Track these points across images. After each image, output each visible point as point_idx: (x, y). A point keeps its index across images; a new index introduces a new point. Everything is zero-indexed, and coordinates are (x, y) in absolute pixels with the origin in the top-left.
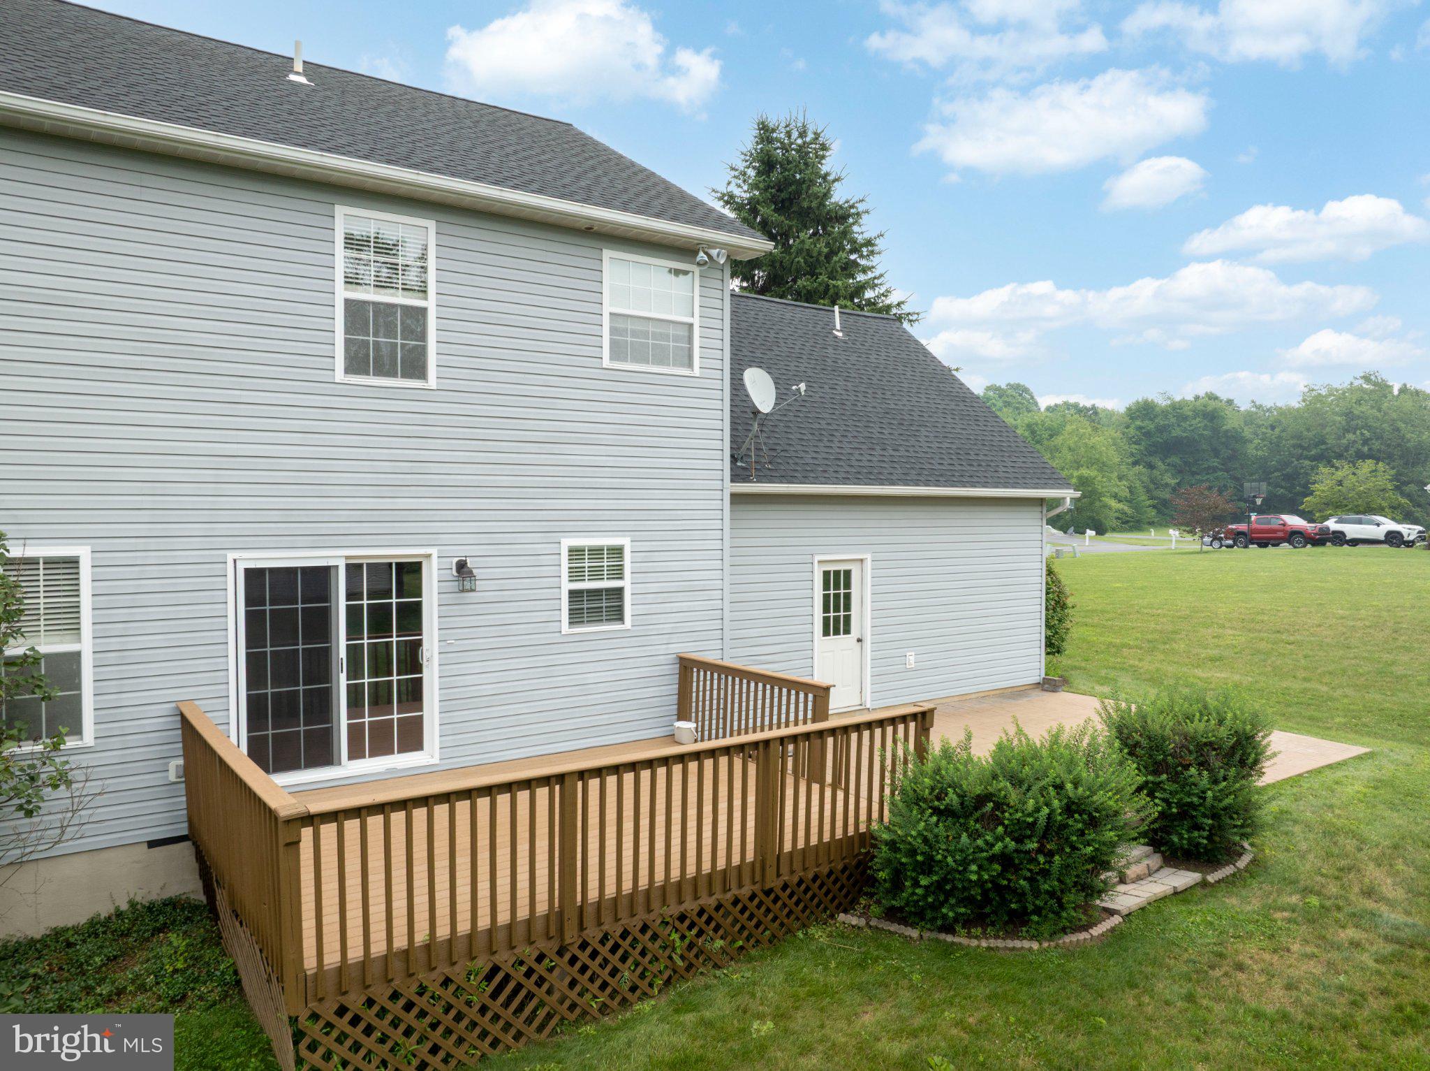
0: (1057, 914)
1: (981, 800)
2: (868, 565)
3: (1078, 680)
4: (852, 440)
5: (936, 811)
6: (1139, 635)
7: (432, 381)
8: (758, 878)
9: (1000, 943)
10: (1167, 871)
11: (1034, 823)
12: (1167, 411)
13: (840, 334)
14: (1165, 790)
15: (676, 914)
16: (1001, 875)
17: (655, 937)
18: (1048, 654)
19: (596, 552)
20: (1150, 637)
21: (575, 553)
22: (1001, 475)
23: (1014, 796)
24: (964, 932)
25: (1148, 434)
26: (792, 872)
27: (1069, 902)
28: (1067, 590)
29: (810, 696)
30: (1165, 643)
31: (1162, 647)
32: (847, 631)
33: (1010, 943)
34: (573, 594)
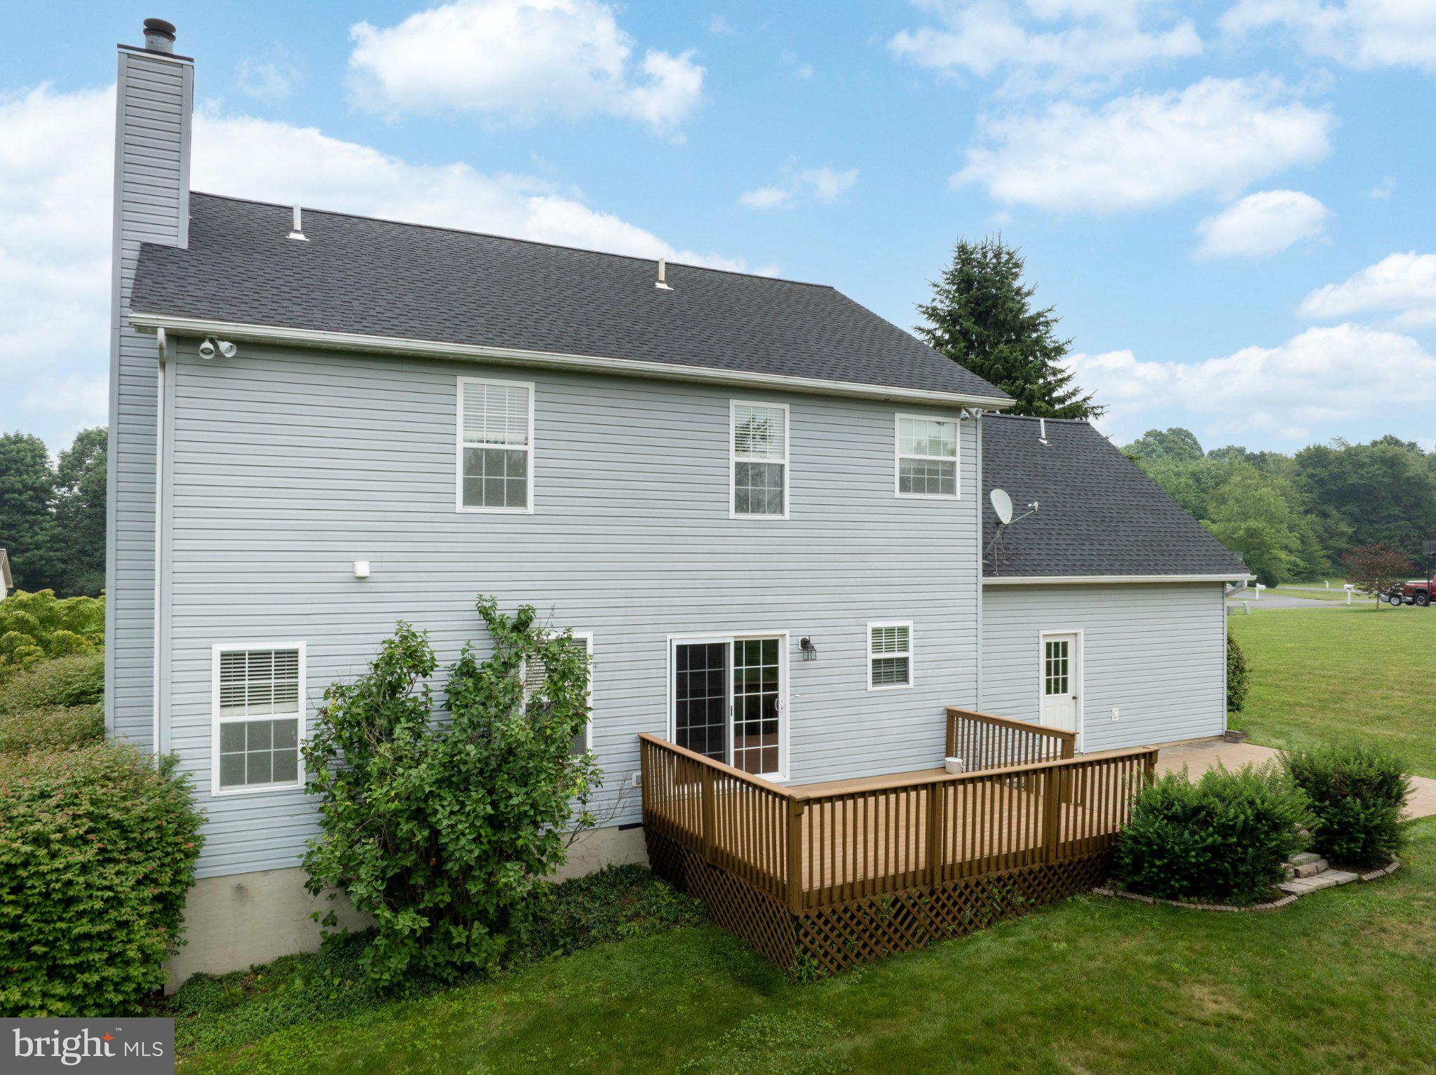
0: (1251, 889)
1: (1197, 810)
2: (1082, 638)
3: (1255, 732)
4: (1065, 537)
5: (1166, 817)
6: (1310, 695)
7: (787, 515)
8: (1044, 859)
9: (1211, 907)
10: (1331, 871)
11: (1234, 826)
12: (1342, 458)
13: (1045, 442)
14: (1328, 813)
15: (996, 877)
16: (1212, 860)
17: (983, 891)
18: (1229, 711)
19: (890, 631)
20: (1322, 697)
21: (877, 632)
22: (1188, 562)
23: (1220, 808)
24: (1185, 899)
25: (1321, 482)
26: (1065, 856)
27: (1259, 881)
28: (1245, 656)
29: (1059, 740)
30: (1336, 703)
31: (1332, 706)
32: (1065, 690)
33: (1218, 908)
34: (876, 662)
